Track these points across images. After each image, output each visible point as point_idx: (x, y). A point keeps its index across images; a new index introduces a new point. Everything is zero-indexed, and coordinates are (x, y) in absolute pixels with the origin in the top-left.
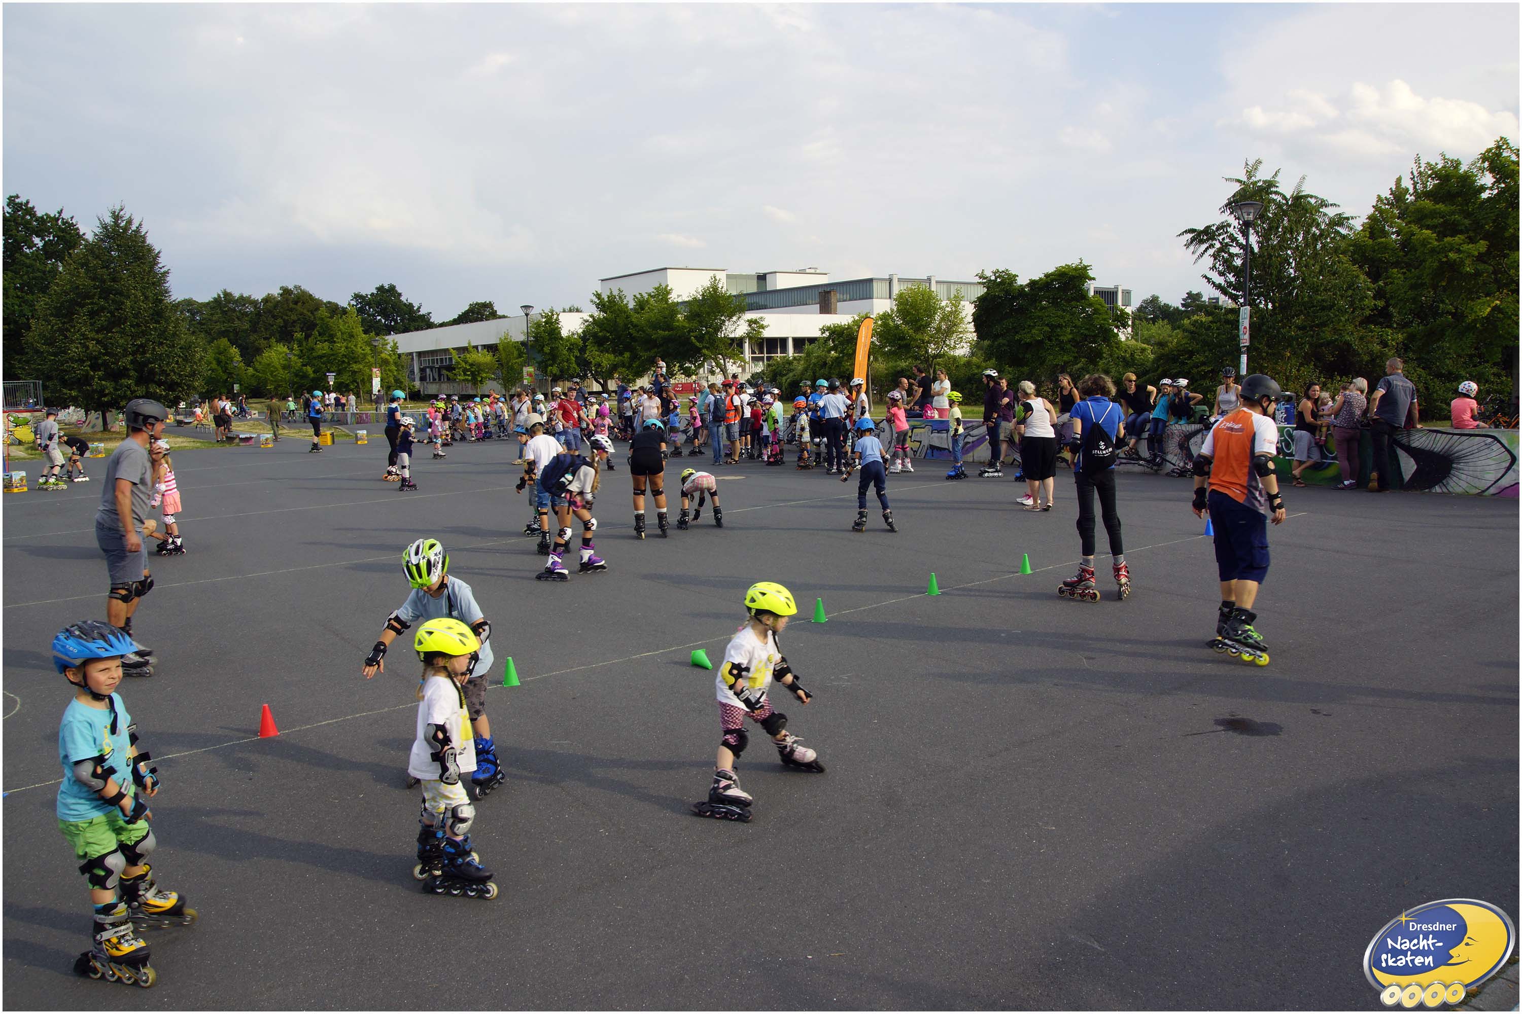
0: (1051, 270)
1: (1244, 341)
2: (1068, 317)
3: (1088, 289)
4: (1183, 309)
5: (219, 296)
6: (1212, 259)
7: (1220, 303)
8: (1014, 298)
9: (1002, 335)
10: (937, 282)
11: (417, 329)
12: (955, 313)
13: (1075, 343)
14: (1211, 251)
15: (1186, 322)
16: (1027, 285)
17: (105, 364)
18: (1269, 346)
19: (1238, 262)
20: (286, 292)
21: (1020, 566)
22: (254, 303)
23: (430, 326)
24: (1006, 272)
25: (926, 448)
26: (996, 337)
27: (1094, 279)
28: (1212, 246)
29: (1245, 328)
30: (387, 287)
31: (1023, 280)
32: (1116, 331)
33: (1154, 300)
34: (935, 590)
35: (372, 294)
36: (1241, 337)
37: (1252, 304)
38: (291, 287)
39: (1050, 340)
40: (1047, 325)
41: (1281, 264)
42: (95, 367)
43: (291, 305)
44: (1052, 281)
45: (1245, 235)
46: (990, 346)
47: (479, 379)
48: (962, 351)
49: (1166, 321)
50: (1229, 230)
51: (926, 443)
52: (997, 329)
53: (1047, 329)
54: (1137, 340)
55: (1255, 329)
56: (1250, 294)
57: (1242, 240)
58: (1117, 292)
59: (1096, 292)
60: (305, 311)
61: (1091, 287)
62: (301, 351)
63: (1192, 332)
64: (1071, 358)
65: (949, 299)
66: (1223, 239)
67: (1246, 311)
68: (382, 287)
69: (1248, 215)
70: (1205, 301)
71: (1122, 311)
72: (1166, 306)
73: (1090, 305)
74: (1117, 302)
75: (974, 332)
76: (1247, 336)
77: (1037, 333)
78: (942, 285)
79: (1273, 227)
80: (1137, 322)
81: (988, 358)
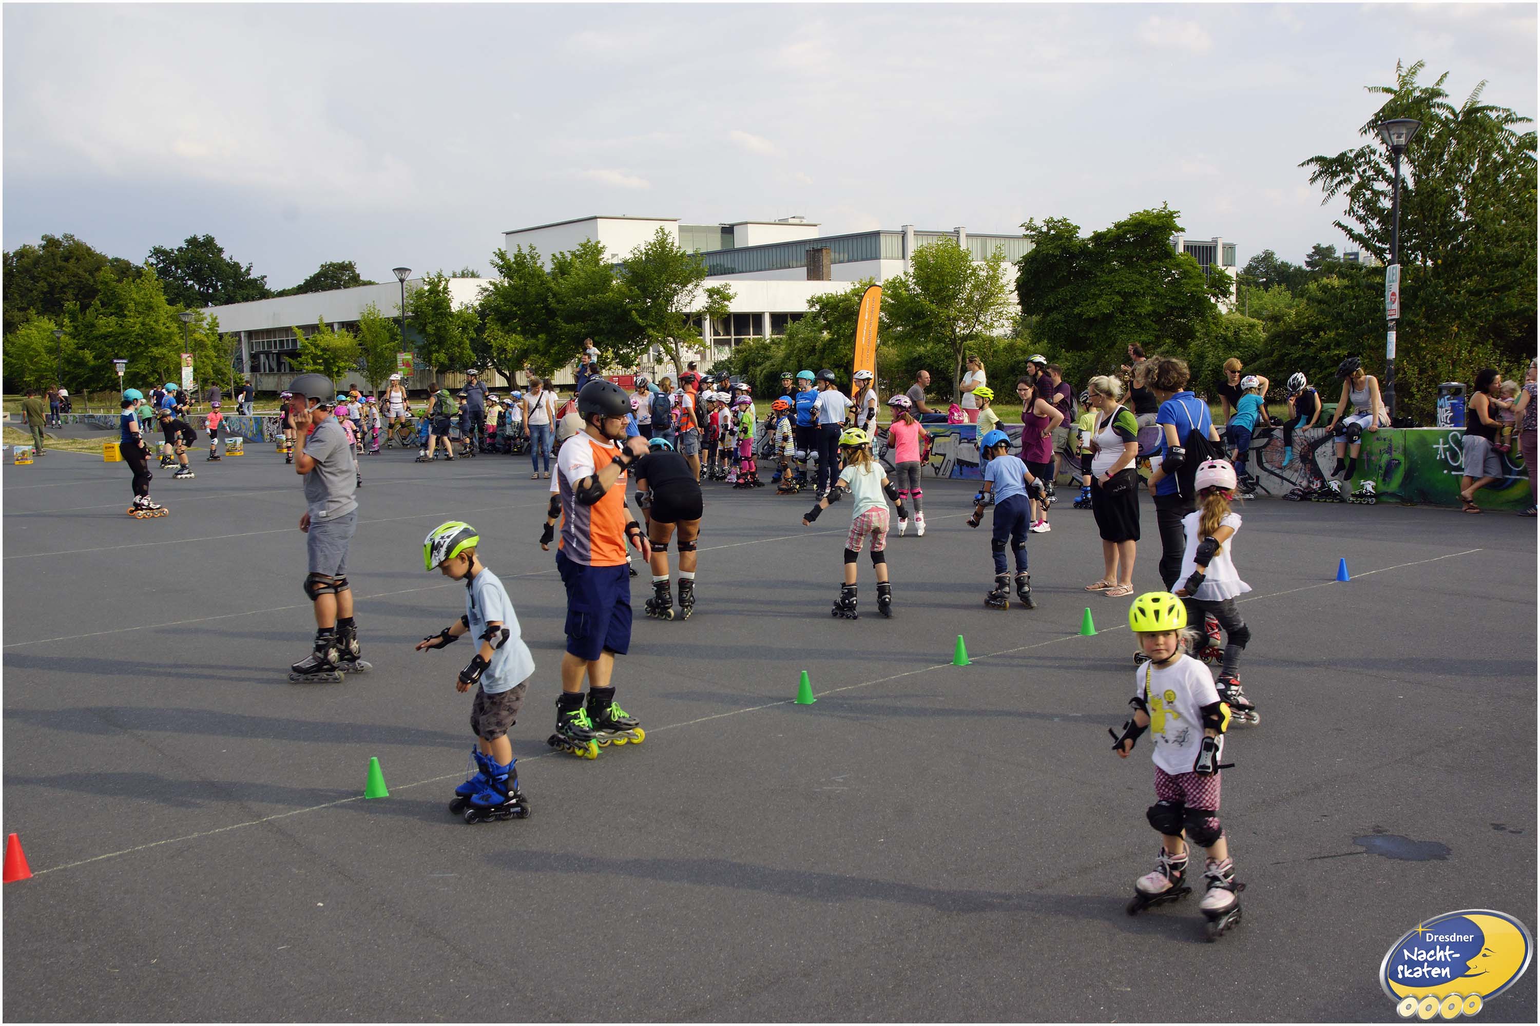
0: (1124, 217)
1: (1392, 312)
2: (1147, 282)
3: (1176, 244)
4: (1308, 269)
6: (1349, 198)
7: (1361, 260)
8: (1073, 256)
9: (1056, 308)
10: (968, 236)
11: (246, 300)
12: (993, 278)
13: (1157, 317)
14: (1347, 188)
15: (1312, 286)
16: (1092, 239)
18: (1428, 318)
19: (1386, 203)
20: (51, 242)
21: (1083, 625)
23: (265, 294)
24: (1064, 222)
25: (952, 464)
26: (1048, 311)
27: (1182, 230)
28: (1347, 180)
29: (1393, 294)
30: (201, 239)
31: (1085, 234)
32: (1213, 300)
33: (1268, 257)
34: (964, 658)
35: (180, 249)
36: (1388, 307)
37: (1405, 263)
38: (58, 236)
39: (1123, 313)
40: (1118, 293)
41: (1447, 206)
43: (59, 262)
44: (1126, 233)
45: (1396, 166)
46: (1040, 323)
47: (336, 369)
48: (1002, 330)
49: (1283, 286)
50: (1372, 157)
51: (951, 456)
52: (1050, 300)
53: (1118, 298)
54: (1243, 313)
55: (1408, 296)
56: (1402, 248)
57: (1390, 171)
58: (1215, 248)
59: (1187, 248)
60: (81, 272)
61: (1179, 241)
62: (76, 328)
63: (1320, 302)
64: (1151, 338)
65: (985, 259)
66: (1364, 171)
67: (1394, 271)
68: (195, 239)
69: (1399, 137)
70: (1338, 258)
71: (1222, 272)
72: (1285, 265)
73: (1178, 266)
74: (1215, 262)
75: (1018, 304)
76: (1396, 306)
77: (1104, 305)
78: (974, 240)
79: (1435, 153)
80: (1244, 288)
81: (1036, 340)
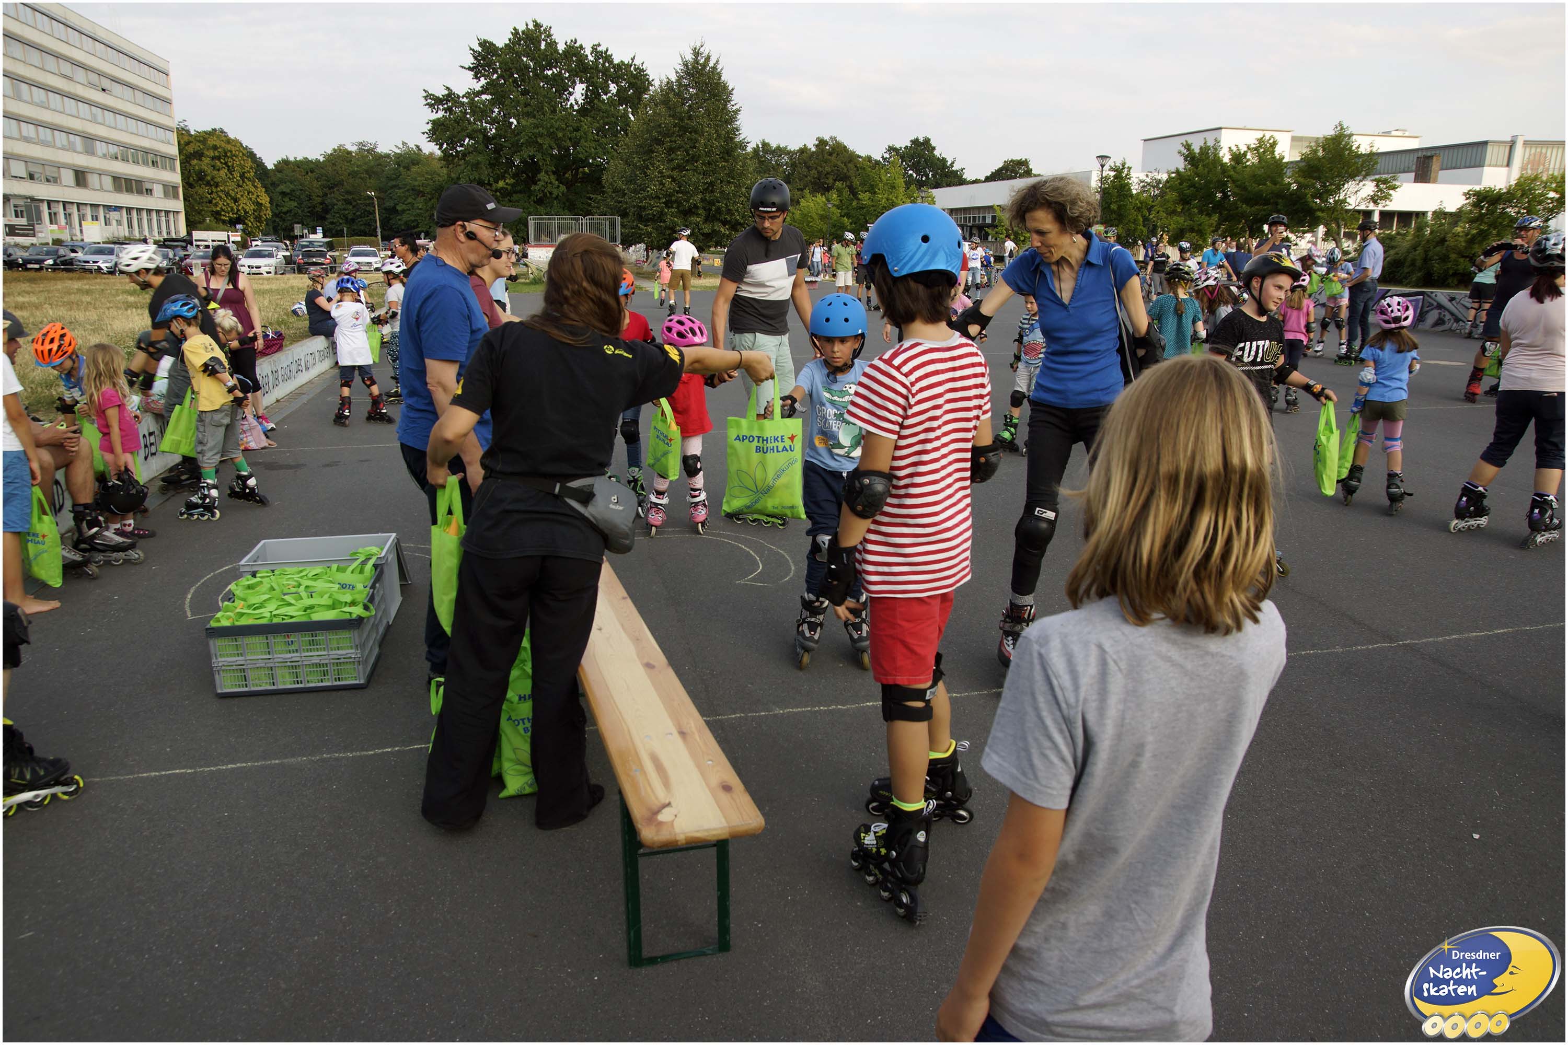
5: (758, 146)
17: (679, 203)
20: (822, 143)
22: (789, 153)
30: (921, 140)
35: (906, 147)
38: (827, 138)
42: (668, 204)
43: (826, 156)
60: (839, 163)
62: (841, 201)
68: (917, 140)
